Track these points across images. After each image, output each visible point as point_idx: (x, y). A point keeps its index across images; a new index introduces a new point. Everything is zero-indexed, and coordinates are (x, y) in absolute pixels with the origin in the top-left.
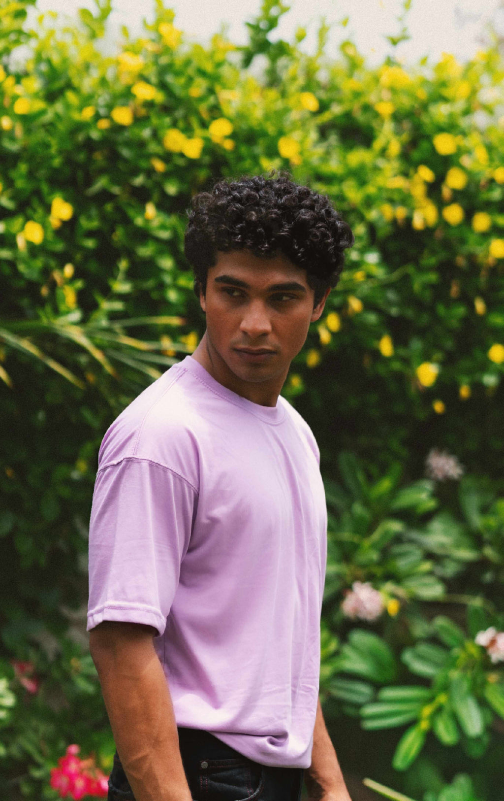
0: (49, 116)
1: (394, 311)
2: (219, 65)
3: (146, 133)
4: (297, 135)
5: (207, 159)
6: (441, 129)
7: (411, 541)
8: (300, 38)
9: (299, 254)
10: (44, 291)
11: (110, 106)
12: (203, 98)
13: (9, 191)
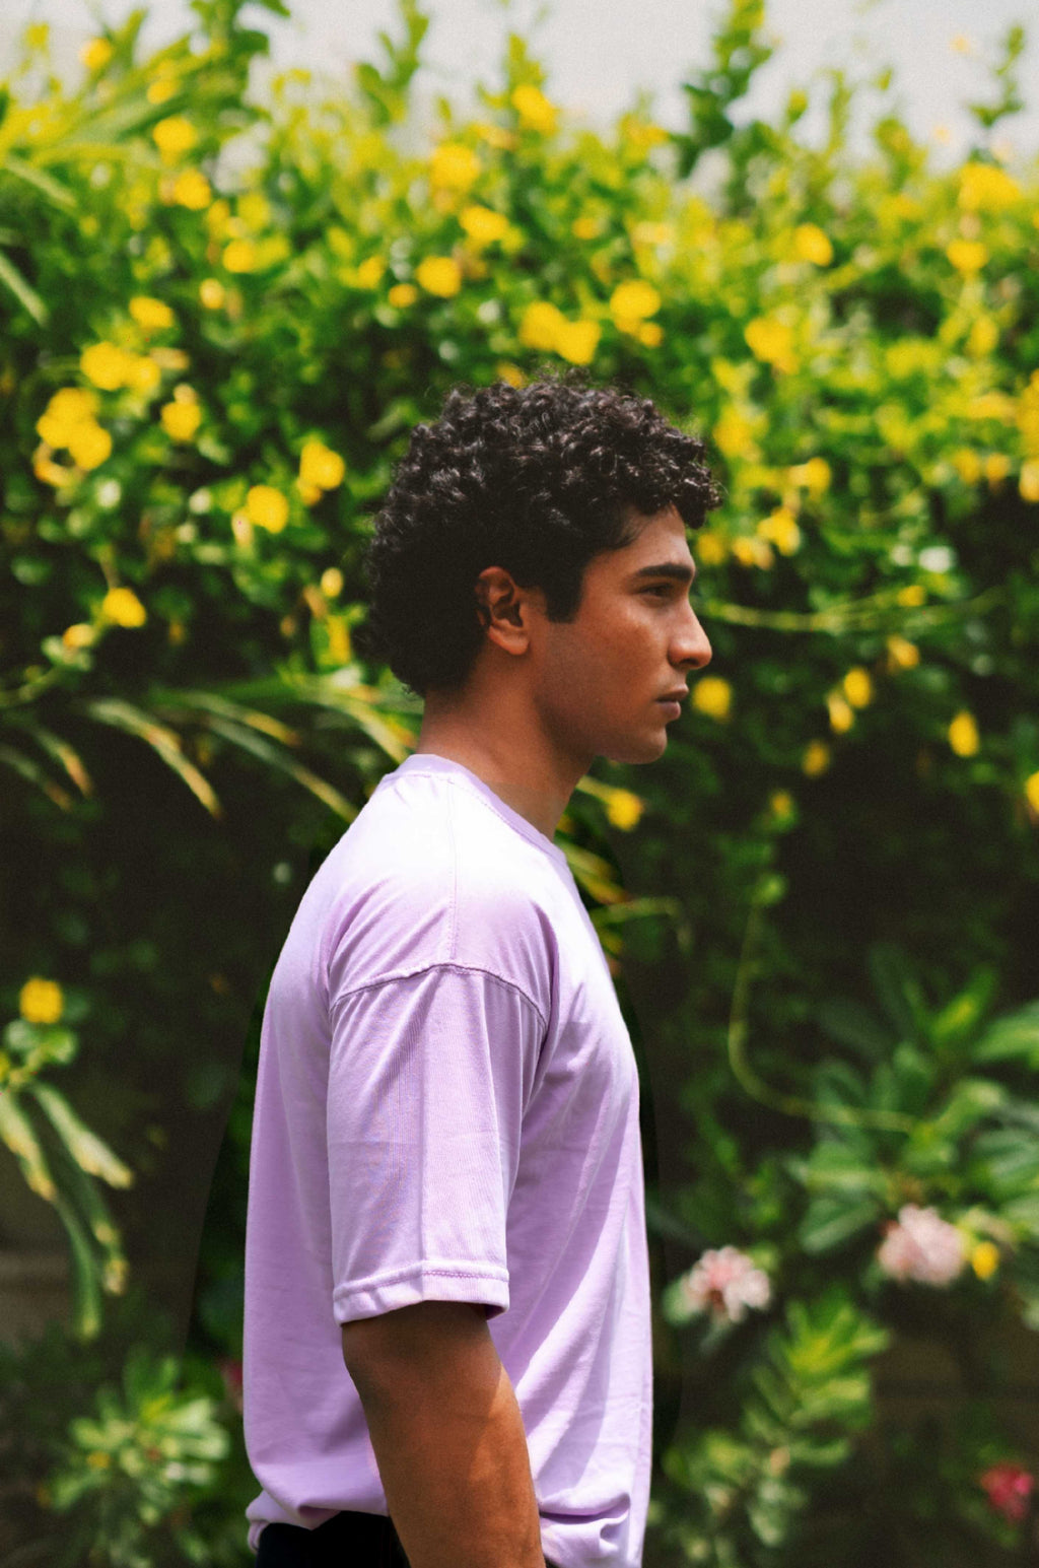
0: (294, 275)
1: (981, 664)
2: (633, 172)
3: (487, 312)
4: (785, 314)
5: (607, 364)
7: (1019, 1125)
8: (796, 115)
10: (288, 627)
11: (415, 260)
12: (601, 242)
13: (216, 427)
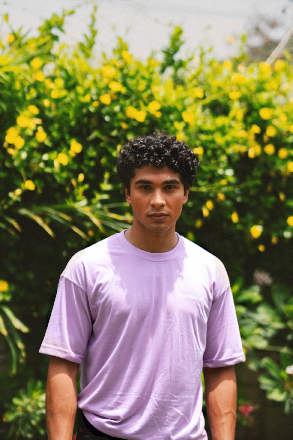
0: (68, 100)
1: (239, 199)
2: (151, 73)
3: (117, 108)
4: (191, 109)
5: (147, 122)
6: (263, 106)
7: (249, 318)
8: (191, 59)
9: (176, 164)
10: (68, 189)
11: (99, 95)
12: (145, 91)
13: (49, 137)
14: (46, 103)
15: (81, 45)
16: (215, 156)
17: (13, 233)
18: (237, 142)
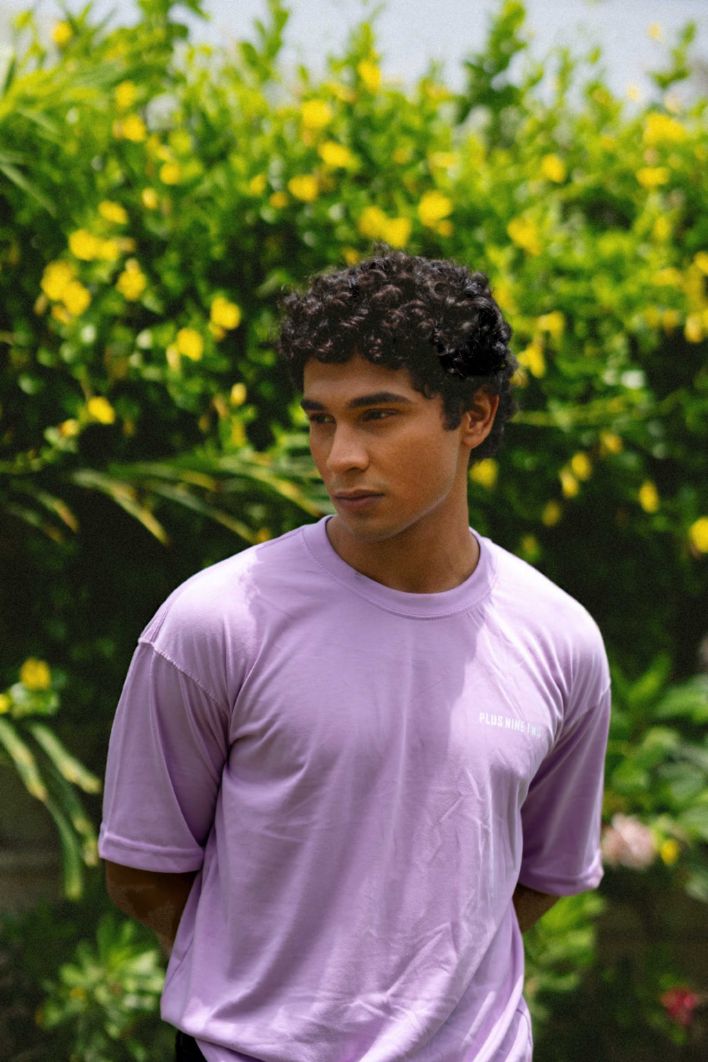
0: (205, 187)
1: (659, 451)
2: (429, 119)
3: (335, 212)
5: (414, 248)
8: (534, 81)
10: (203, 424)
11: (287, 176)
12: (411, 165)
13: (155, 288)
14: (149, 198)
15: (247, 48)
16: (595, 336)
17: (56, 536)
18: (655, 300)
